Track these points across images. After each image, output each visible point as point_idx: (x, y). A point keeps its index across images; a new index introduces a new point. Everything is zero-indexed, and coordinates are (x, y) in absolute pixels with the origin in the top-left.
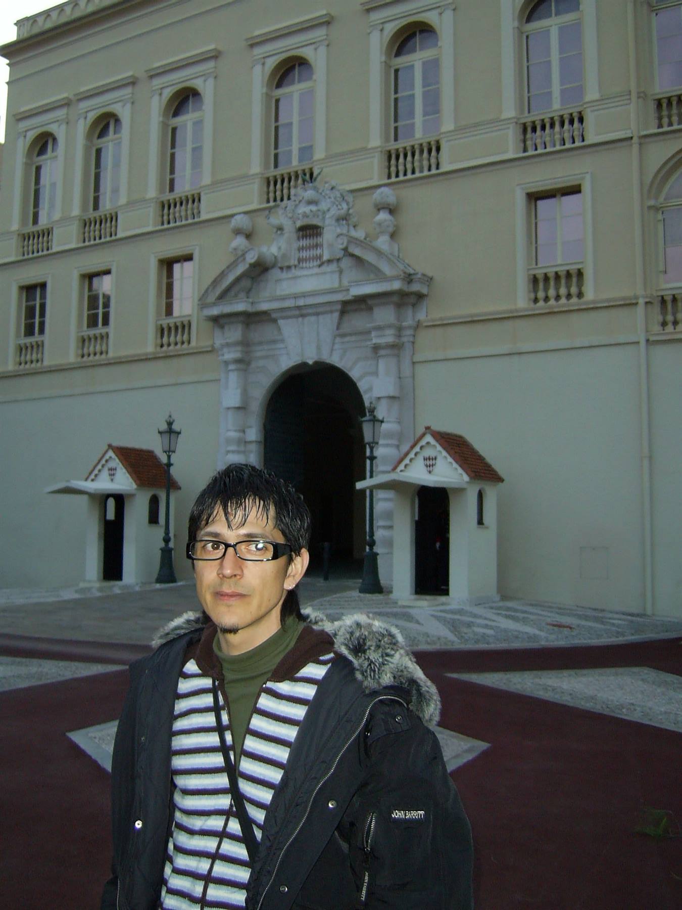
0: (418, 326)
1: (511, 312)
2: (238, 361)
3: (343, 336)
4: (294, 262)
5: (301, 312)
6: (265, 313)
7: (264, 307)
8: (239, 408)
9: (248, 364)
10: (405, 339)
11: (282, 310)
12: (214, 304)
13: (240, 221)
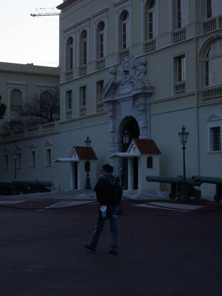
0: (151, 104)
1: (169, 98)
2: (112, 116)
3: (134, 107)
4: (123, 83)
5: (125, 100)
6: (116, 100)
7: (116, 98)
8: (112, 132)
9: (115, 117)
10: (148, 108)
11: (120, 99)
12: (104, 98)
13: (111, 69)
